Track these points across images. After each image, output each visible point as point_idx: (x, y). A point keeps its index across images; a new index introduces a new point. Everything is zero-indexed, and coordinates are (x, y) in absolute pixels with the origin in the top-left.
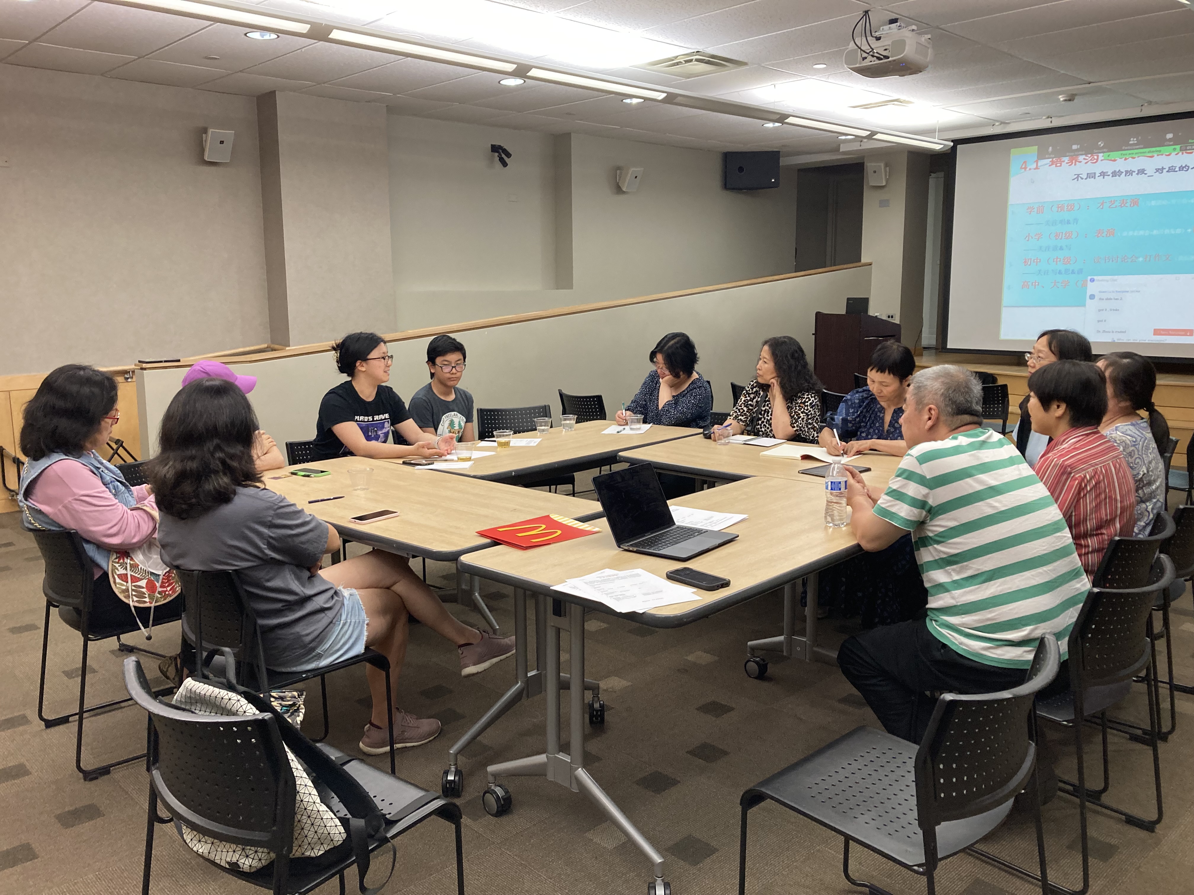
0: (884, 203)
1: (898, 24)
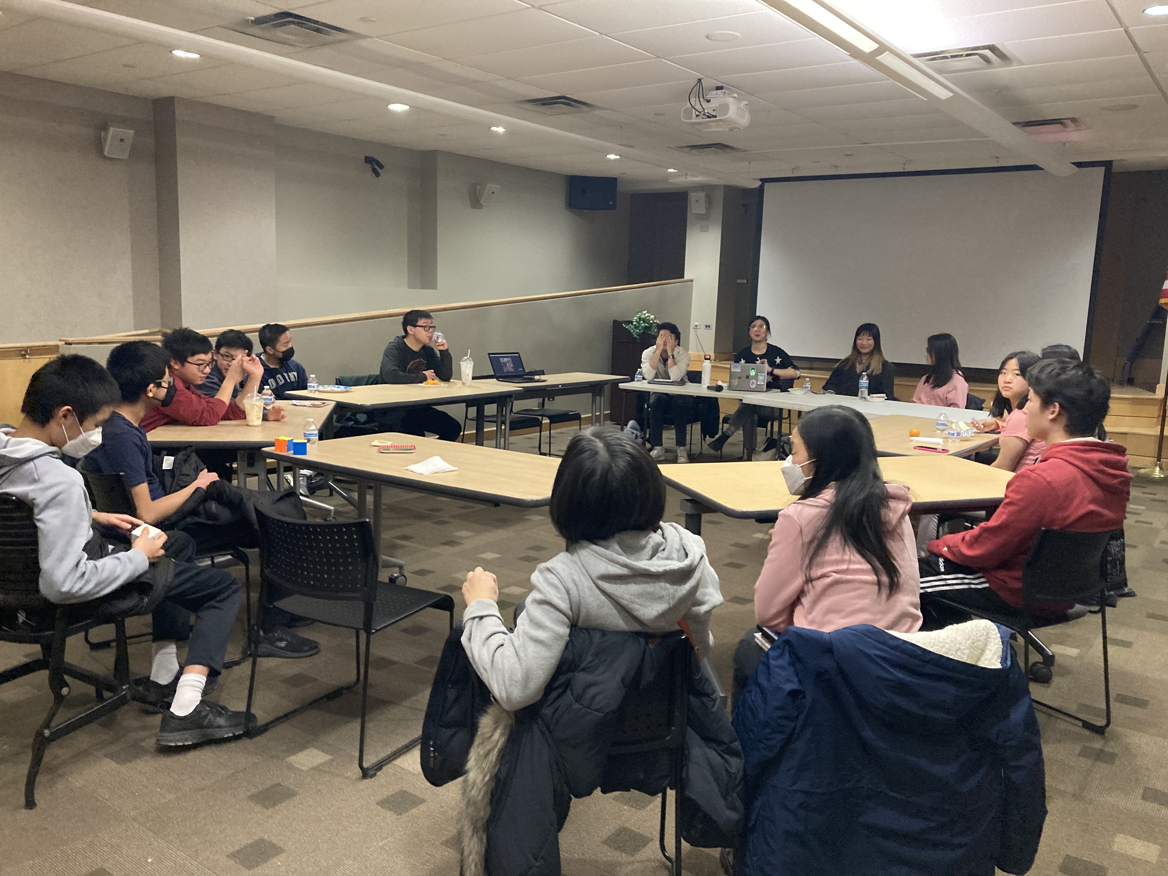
0: (704, 229)
1: (723, 91)
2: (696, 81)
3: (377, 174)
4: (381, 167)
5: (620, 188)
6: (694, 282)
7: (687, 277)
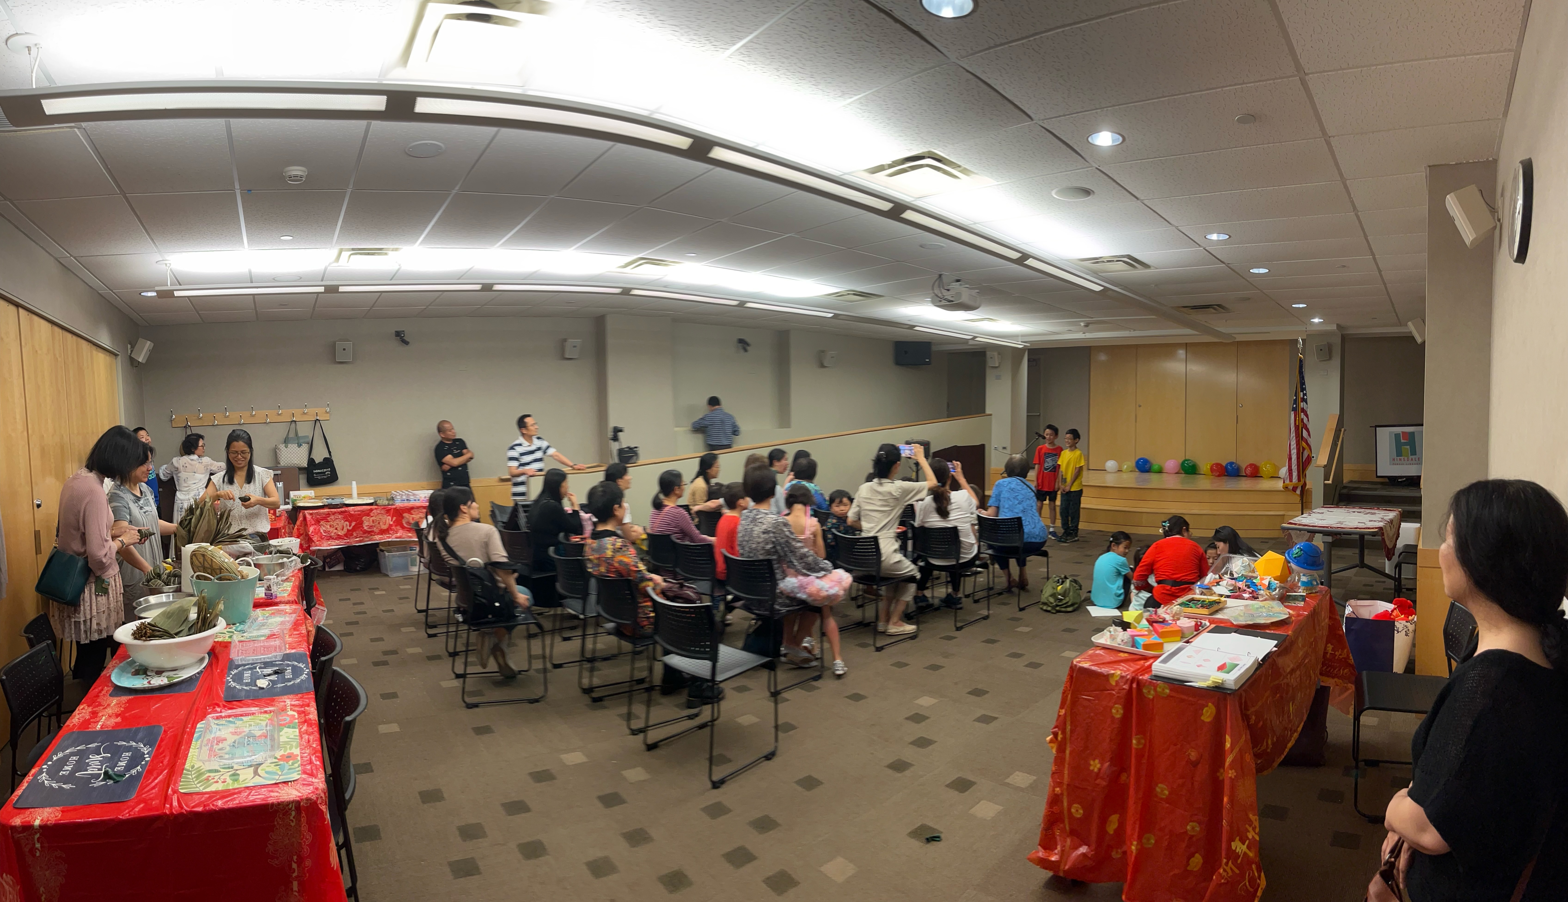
0: (998, 377)
1: (960, 282)
2: (937, 276)
3: (746, 350)
4: (748, 345)
5: (934, 348)
6: (993, 416)
7: (988, 412)
